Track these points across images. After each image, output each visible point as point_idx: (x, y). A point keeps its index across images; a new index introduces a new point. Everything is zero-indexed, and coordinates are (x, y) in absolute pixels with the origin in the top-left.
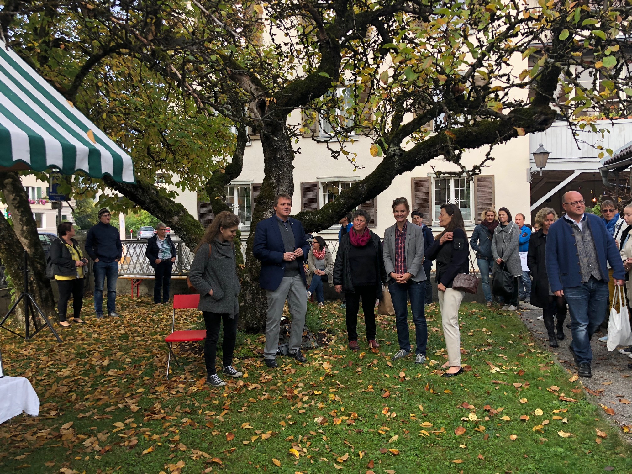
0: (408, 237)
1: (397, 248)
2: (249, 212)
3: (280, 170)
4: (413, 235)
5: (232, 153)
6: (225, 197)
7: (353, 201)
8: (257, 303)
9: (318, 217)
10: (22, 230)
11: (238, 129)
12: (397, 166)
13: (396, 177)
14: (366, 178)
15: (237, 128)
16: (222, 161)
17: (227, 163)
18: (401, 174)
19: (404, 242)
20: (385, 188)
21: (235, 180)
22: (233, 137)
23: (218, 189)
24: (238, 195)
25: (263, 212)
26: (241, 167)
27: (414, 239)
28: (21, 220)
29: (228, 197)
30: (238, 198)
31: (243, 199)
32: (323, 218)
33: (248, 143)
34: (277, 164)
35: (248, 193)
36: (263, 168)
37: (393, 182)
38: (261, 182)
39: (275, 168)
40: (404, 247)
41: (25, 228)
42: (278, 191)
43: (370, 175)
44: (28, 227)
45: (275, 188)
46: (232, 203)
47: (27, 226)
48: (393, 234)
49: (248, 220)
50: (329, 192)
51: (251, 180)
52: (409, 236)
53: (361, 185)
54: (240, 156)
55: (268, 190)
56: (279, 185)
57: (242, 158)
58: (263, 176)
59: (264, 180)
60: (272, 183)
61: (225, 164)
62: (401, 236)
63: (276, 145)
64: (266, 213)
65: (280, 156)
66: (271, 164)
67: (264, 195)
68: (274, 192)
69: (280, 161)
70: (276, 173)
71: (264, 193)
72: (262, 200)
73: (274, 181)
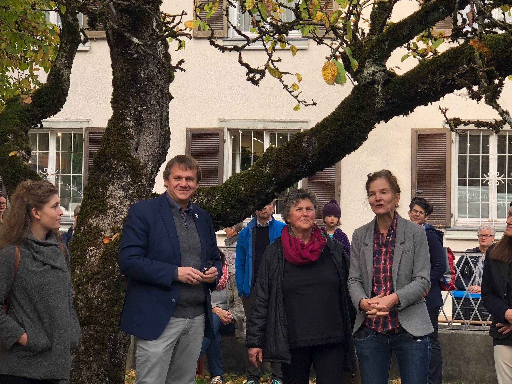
0: (399, 248)
1: (377, 271)
2: (78, 185)
3: (144, 101)
4: (409, 244)
5: (49, 64)
6: (28, 152)
7: (289, 170)
8: (84, 372)
9: (217, 201)
11: (63, 18)
12: (379, 104)
13: (377, 125)
14: (318, 125)
15: (60, 14)
16: (27, 78)
17: (37, 83)
18: (386, 121)
19: (391, 259)
20: (354, 148)
21: (52, 118)
22: (52, 31)
23: (16, 135)
24: (58, 149)
25: (105, 185)
26: (65, 94)
27: (411, 254)
29: (36, 152)
30: (58, 155)
31: (66, 158)
32: (226, 203)
33: (81, 45)
34: (139, 90)
35: (78, 147)
36: (110, 97)
37: (371, 135)
38: (105, 125)
39: (134, 97)
40: (391, 268)
42: (138, 143)
43: (326, 120)
45: (131, 138)
46: (44, 166)
48: (370, 241)
49: (74, 201)
50: (243, 150)
51: (84, 119)
52: (402, 247)
53: (306, 139)
54: (65, 72)
55: (117, 141)
56: (139, 132)
57: (69, 75)
58: (109, 112)
59: (110, 121)
60: (126, 129)
61: (32, 86)
62: (386, 245)
63: (137, 52)
64: (112, 189)
65: (144, 74)
66: (127, 88)
67: (108, 152)
68: (130, 146)
69: (144, 85)
70: (135, 109)
71: (109, 147)
72: (105, 162)
73: (131, 124)
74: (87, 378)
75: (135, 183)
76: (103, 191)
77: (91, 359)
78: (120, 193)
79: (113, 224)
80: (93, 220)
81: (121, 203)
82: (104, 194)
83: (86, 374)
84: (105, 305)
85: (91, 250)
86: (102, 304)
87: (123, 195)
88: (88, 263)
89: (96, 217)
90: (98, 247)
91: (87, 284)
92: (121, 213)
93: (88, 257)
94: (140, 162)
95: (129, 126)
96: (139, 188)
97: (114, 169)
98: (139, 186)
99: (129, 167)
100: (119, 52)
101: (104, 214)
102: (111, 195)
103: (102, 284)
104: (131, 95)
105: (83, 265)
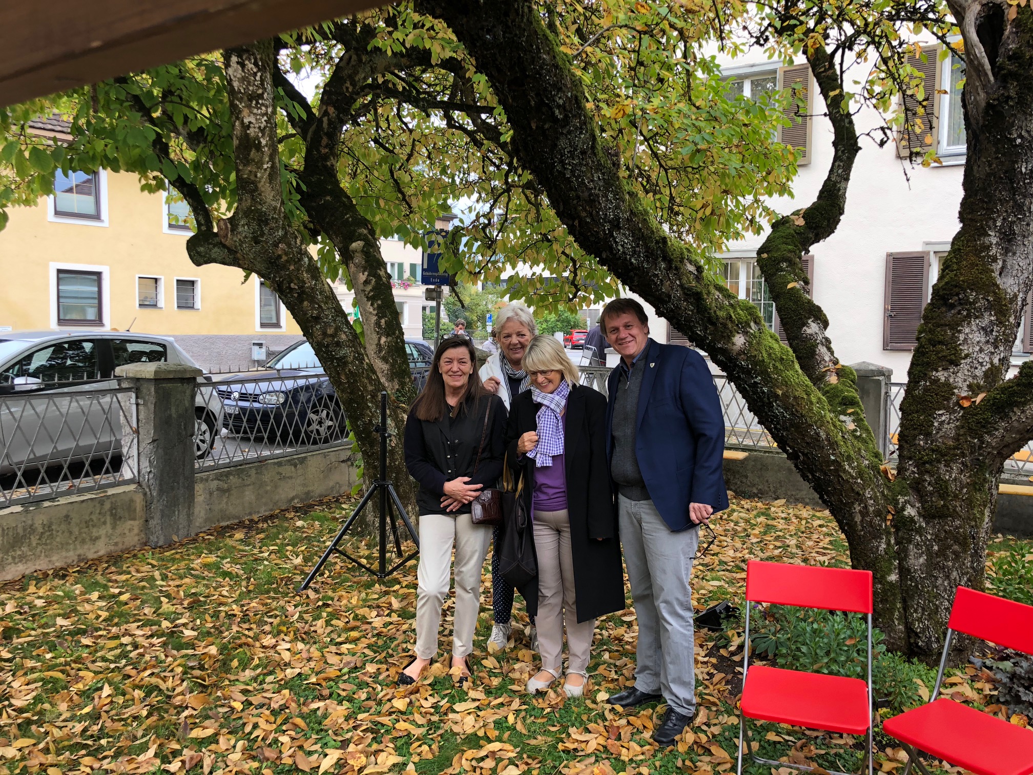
3: (1021, 206)
8: (939, 582)
10: (379, 344)
23: (791, 263)
25: (955, 327)
26: (841, 212)
28: (378, 324)
30: (747, 284)
34: (1013, 191)
39: (1004, 202)
41: (383, 340)
42: (1004, 267)
44: (390, 339)
45: (995, 260)
47: (388, 335)
54: (842, 185)
55: (973, 265)
56: (1007, 251)
60: (988, 248)
63: (1021, 136)
64: (967, 330)
65: (1026, 168)
66: (995, 191)
67: (963, 281)
68: (993, 271)
69: (1024, 183)
70: (1004, 219)
71: (961, 274)
72: (957, 294)
73: (994, 240)
74: (945, 590)
75: (1000, 323)
76: (953, 334)
77: (950, 564)
78: (978, 337)
79: (970, 379)
80: (940, 374)
81: (981, 350)
82: (954, 338)
83: (943, 584)
84: (965, 490)
85: (941, 415)
86: (962, 489)
87: (983, 340)
88: (937, 433)
89: (943, 369)
90: (951, 411)
91: (939, 462)
92: (981, 364)
93: (936, 424)
94: (1006, 293)
95: (991, 244)
96: (1006, 329)
97: (971, 303)
98: (1005, 326)
99: (994, 300)
100: (991, 138)
101: (957, 365)
102: (965, 340)
103: (962, 463)
104: (1000, 200)
105: (928, 435)
